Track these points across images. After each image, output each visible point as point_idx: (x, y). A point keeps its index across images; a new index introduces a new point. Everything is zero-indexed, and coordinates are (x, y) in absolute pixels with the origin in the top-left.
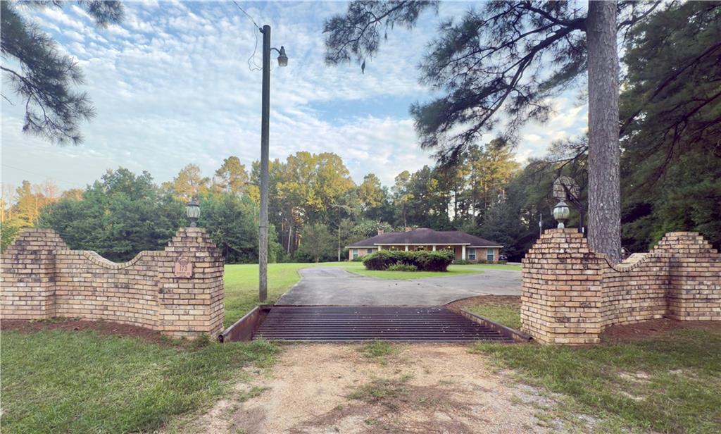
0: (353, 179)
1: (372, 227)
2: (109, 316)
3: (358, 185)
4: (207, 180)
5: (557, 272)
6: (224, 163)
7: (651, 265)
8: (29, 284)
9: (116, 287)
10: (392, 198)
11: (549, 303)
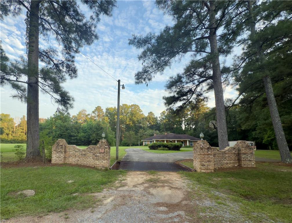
0: (144, 114)
1: (152, 133)
2: (79, 163)
3: (146, 116)
4: (89, 115)
5: (200, 152)
6: (95, 108)
7: (232, 150)
8: (60, 154)
9: (82, 155)
10: (160, 121)
11: (199, 161)
